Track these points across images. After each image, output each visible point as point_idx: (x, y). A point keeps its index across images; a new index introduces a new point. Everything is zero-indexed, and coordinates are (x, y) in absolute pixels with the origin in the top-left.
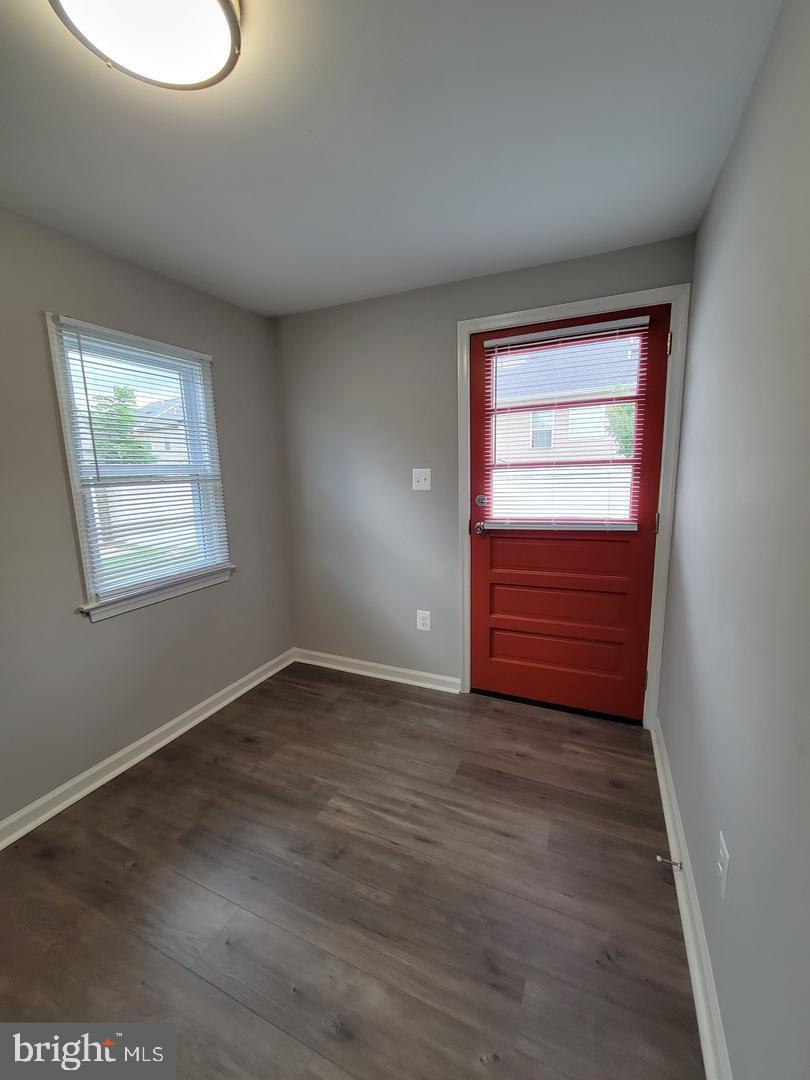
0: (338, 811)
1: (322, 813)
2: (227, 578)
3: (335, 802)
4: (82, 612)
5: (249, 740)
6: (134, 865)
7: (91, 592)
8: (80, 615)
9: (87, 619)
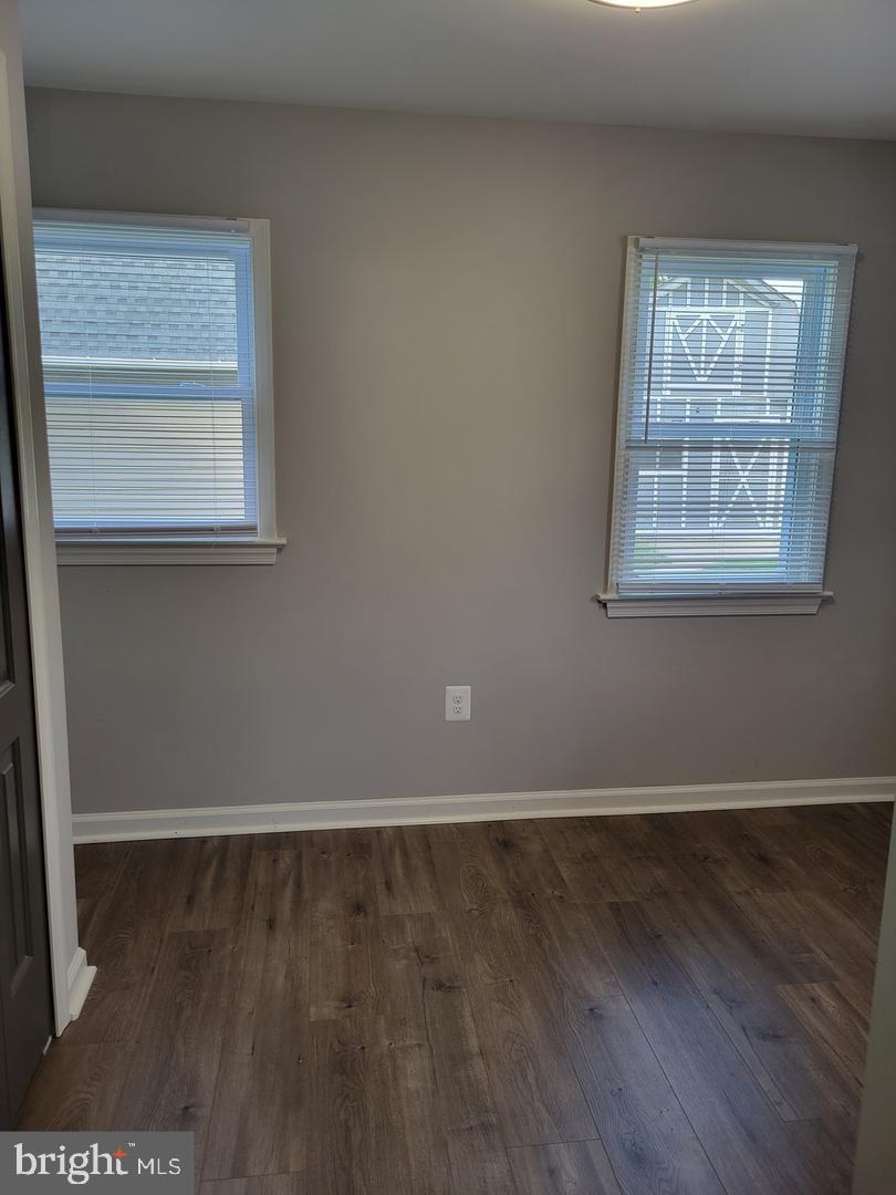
0: (813, 1000)
1: (789, 987)
2: (813, 610)
3: (817, 989)
4: (599, 602)
5: (763, 859)
6: (561, 897)
7: (613, 579)
8: (596, 605)
9: (603, 610)
